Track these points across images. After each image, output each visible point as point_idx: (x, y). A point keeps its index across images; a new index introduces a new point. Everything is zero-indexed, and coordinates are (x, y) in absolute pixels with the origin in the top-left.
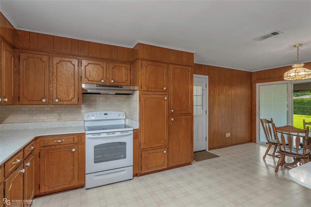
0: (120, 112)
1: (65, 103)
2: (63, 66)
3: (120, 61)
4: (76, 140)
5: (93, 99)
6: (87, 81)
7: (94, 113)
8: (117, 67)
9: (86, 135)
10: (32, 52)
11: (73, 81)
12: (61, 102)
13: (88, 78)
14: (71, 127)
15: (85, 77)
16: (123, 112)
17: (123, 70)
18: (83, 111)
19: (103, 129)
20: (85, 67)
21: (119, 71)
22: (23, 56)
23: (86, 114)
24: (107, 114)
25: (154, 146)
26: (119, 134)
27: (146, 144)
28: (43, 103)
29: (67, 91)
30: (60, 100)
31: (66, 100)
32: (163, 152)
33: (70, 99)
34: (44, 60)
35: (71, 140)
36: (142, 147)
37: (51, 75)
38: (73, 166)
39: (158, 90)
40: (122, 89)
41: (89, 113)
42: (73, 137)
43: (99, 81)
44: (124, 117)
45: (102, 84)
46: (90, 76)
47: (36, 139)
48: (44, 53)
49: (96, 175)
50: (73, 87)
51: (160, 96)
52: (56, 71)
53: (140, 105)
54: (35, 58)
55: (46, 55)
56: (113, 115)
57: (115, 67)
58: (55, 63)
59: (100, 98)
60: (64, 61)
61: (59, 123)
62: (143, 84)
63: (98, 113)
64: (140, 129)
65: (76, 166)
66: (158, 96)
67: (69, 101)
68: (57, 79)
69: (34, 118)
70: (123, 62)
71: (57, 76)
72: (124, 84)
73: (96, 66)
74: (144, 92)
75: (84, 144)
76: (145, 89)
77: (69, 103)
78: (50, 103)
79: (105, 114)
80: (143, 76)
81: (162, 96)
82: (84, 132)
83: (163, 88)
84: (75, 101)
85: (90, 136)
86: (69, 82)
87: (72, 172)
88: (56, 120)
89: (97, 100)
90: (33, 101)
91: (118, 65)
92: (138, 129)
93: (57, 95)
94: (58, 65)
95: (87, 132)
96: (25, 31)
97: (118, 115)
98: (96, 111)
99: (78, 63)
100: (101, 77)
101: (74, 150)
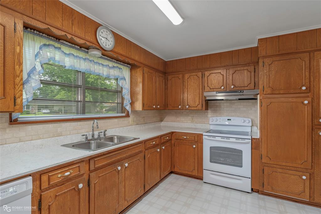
0: (245, 119)
1: (193, 108)
2: (192, 80)
3: (241, 64)
4: (196, 138)
5: (218, 105)
6: (209, 89)
7: (218, 118)
8: (238, 72)
9: (203, 136)
10: (173, 73)
11: (198, 91)
12: (190, 108)
13: (210, 86)
14: (200, 128)
15: (208, 86)
16: (250, 118)
17: (245, 74)
18: (209, 116)
19: (221, 133)
20: (207, 77)
21: (240, 75)
22: (170, 77)
23: (211, 118)
24: (230, 120)
25: (284, 164)
26: (234, 140)
27: (270, 159)
28: (180, 109)
29: (194, 99)
30: (189, 106)
31: (193, 106)
32: (300, 177)
33: (196, 105)
34: (180, 78)
35: (193, 138)
36: (263, 161)
37: (184, 88)
38: (194, 159)
39: (292, 91)
40: (243, 94)
41: (213, 118)
42: (194, 136)
43: (219, 88)
44: (250, 124)
45: (222, 90)
46: (211, 84)
47: (173, 133)
48: (180, 73)
49: (213, 173)
50: (198, 96)
51: (295, 100)
52: (187, 85)
53: (262, 111)
54: (175, 77)
55: (181, 74)
56: (237, 120)
57: (235, 71)
58: (186, 78)
59: (225, 104)
60: (192, 75)
61: (192, 124)
62: (265, 86)
63: (222, 118)
64: (261, 139)
65: (196, 159)
66: (290, 99)
67: (195, 107)
68: (188, 90)
69: (178, 119)
70: (245, 65)
71: (187, 88)
72: (246, 88)
73: (216, 75)
74: (267, 95)
75: (202, 143)
76: (269, 92)
77: (195, 108)
78: (184, 109)
79: (228, 120)
80: (266, 76)
81: (299, 100)
82: (202, 133)
83: (301, 88)
84: (200, 107)
85: (206, 137)
86: (196, 92)
87: (194, 164)
88: (190, 122)
89: (222, 106)
90: (174, 107)
91: (239, 69)
92: (259, 139)
93: (187, 103)
94: (188, 79)
95: (204, 134)
96: (170, 61)
97: (243, 121)
98: (221, 116)
99: (202, 75)
100: (221, 84)
101: (194, 146)
